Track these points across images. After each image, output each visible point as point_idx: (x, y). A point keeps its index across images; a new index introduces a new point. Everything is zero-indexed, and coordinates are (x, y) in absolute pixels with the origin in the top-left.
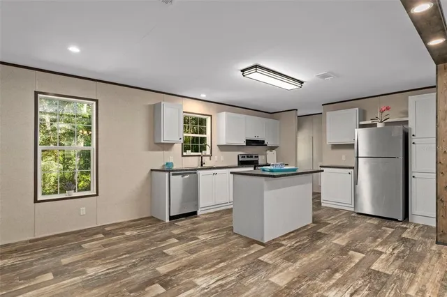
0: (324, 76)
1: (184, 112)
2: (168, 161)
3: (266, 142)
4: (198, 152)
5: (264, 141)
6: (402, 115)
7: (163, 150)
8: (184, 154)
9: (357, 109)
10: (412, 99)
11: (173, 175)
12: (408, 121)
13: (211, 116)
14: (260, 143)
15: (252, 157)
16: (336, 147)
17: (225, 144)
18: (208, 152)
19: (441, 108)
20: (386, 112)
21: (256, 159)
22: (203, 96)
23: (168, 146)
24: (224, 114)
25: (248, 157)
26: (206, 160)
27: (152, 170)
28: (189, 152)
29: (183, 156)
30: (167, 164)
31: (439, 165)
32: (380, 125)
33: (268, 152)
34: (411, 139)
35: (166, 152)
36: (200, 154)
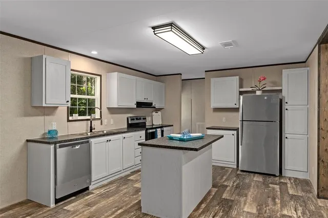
0: (226, 45)
1: (72, 70)
2: (50, 129)
3: (153, 105)
4: (85, 115)
5: (152, 103)
6: (272, 85)
7: (44, 115)
8: (70, 118)
9: (238, 77)
10: (285, 72)
11: (60, 147)
12: (281, 90)
13: (101, 76)
14: (149, 105)
15: (140, 119)
16: (217, 110)
17: (116, 106)
18: (97, 115)
19: (323, 82)
20: (263, 82)
21: (144, 121)
22: (94, 53)
23: (51, 110)
24: (115, 75)
25: (137, 119)
26: (96, 124)
27: (28, 141)
28: (76, 116)
29: (69, 121)
30: (49, 132)
31: (321, 131)
32: (258, 93)
33: (154, 113)
34: (285, 106)
35: (47, 118)
36: (88, 117)
